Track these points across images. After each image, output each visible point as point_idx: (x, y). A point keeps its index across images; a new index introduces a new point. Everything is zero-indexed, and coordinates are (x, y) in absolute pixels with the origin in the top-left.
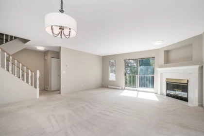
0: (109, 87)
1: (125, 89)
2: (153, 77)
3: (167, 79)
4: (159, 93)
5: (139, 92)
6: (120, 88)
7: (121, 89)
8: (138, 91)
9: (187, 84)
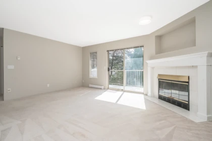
0: (90, 85)
1: (108, 88)
2: (143, 72)
3: (159, 75)
4: (149, 94)
5: (125, 93)
6: (103, 87)
7: (104, 89)
8: (125, 91)
9: (188, 82)
